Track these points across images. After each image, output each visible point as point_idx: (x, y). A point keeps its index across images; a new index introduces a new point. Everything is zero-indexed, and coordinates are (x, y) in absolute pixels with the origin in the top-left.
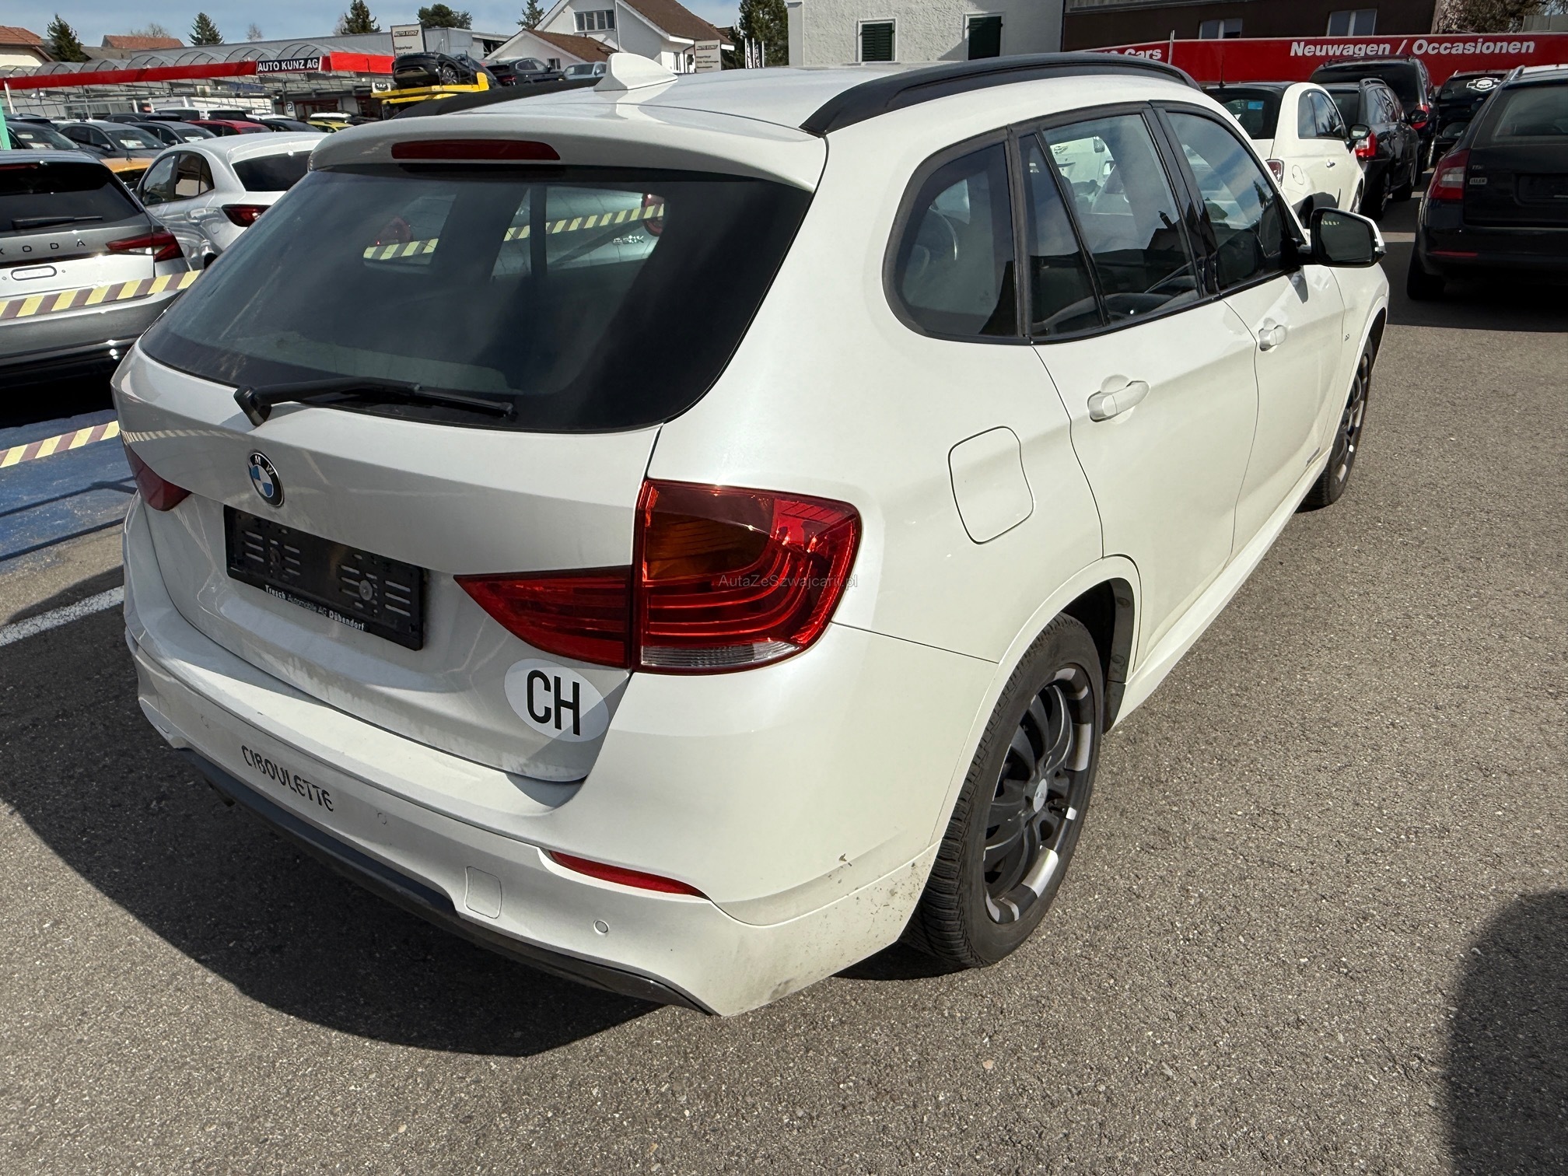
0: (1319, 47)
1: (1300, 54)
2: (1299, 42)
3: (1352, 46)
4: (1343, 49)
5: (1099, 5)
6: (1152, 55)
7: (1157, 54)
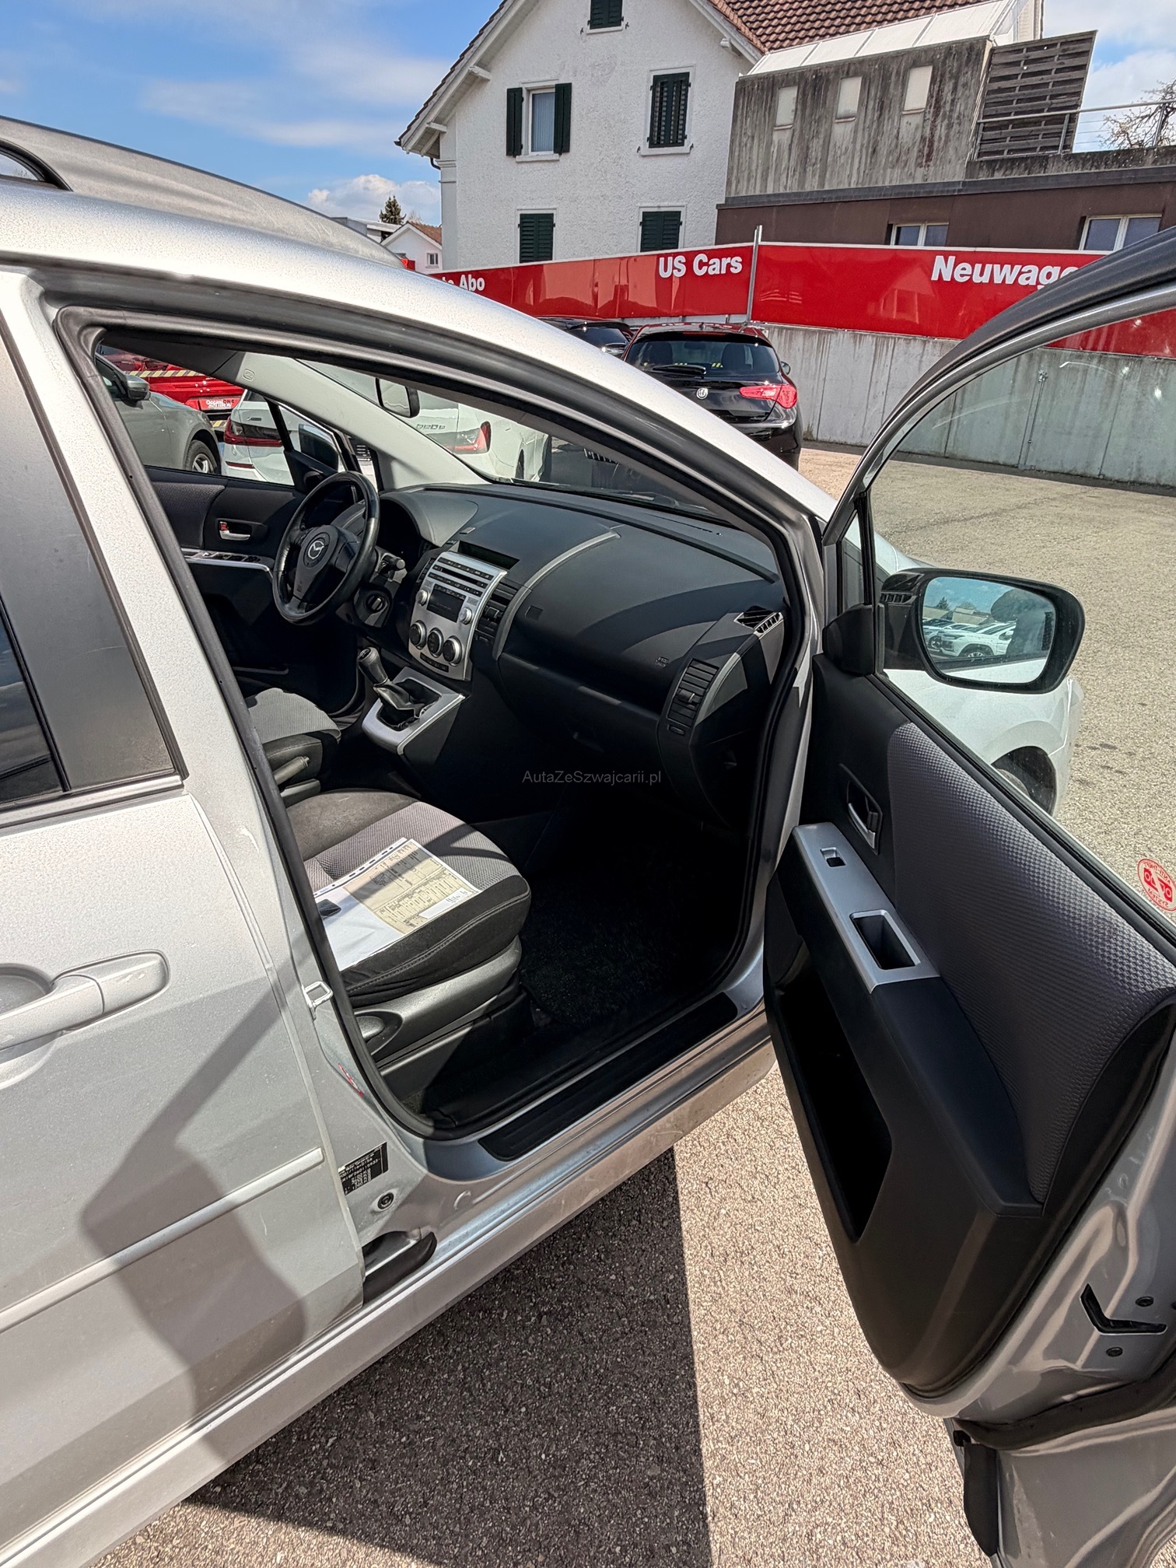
0: (978, 267)
1: (947, 278)
2: (946, 255)
3: (1034, 268)
4: (1021, 273)
5: (758, 193)
6: (729, 266)
7: (737, 265)
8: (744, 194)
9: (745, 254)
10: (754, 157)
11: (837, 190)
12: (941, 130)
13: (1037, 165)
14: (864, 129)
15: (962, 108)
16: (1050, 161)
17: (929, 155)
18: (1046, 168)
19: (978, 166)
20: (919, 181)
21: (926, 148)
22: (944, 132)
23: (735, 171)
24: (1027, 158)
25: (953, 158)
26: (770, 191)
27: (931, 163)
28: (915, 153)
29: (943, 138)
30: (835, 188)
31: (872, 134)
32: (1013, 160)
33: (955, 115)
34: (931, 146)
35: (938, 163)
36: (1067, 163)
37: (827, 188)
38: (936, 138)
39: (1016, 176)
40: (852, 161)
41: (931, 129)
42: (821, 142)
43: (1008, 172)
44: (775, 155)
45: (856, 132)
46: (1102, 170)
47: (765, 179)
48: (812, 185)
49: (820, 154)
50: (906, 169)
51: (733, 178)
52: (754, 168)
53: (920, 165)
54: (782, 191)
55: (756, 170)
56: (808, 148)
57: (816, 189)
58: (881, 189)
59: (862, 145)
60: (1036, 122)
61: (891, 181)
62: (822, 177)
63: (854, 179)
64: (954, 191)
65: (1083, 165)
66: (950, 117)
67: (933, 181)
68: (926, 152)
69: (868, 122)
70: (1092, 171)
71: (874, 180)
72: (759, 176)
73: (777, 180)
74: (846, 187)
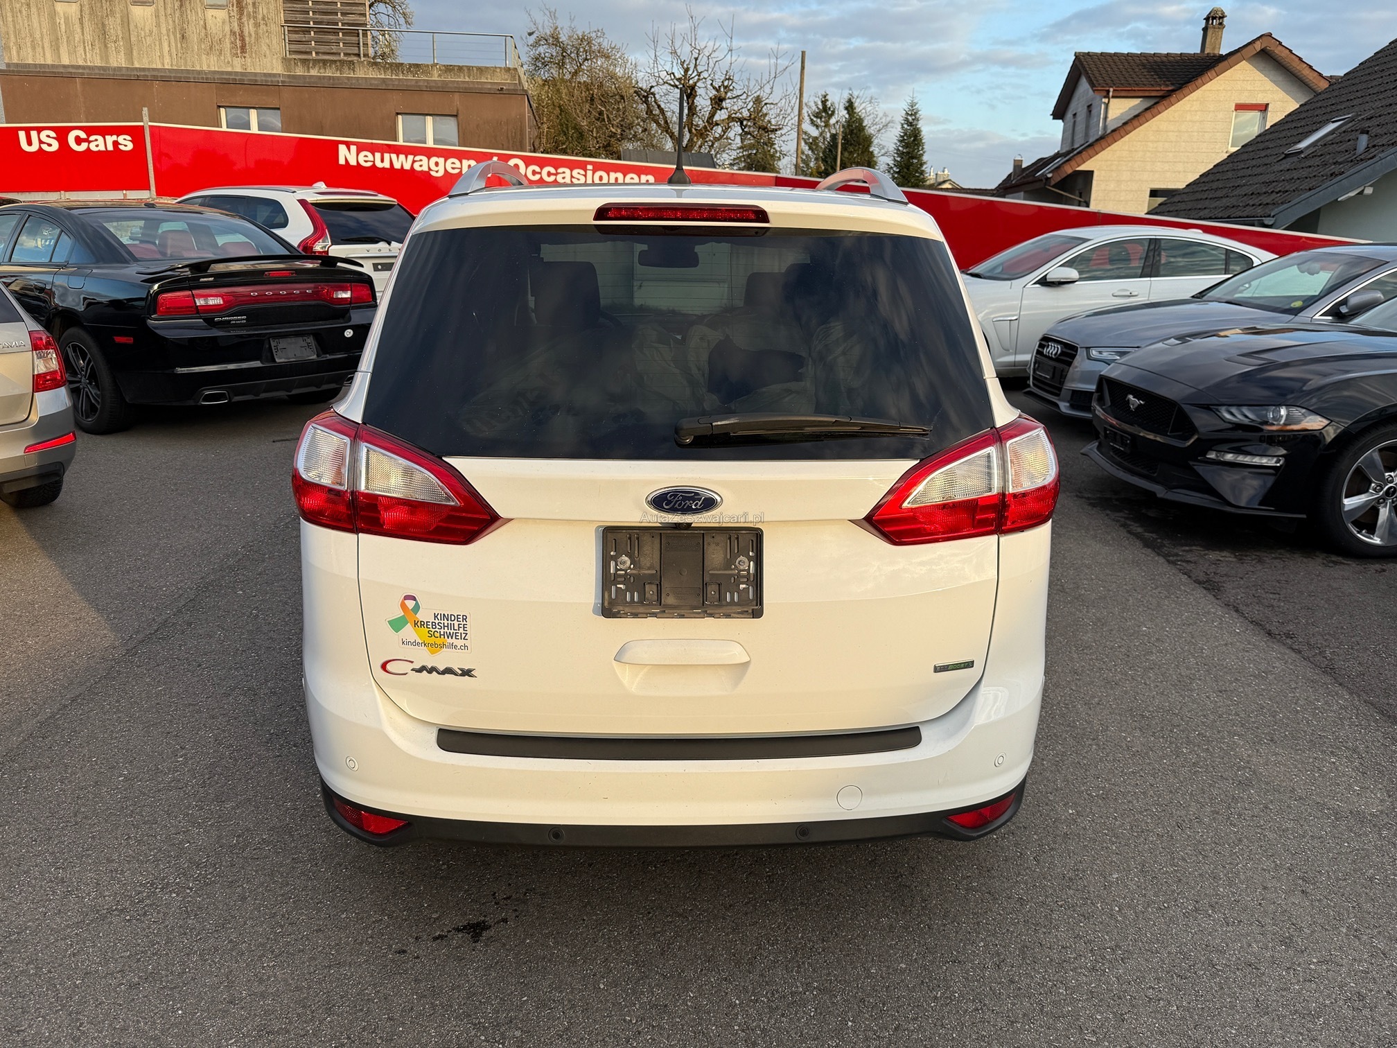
0: (378, 155)
2: (348, 145)
5: (49, 62)
6: (116, 144)
7: (126, 144)
8: (30, 61)
9: (136, 134)
10: (36, 25)
11: (149, 69)
12: (249, 28)
13: (346, 68)
14: (166, 16)
15: (265, 12)
16: (356, 65)
17: (243, 48)
18: (354, 71)
19: (292, 62)
20: (238, 69)
21: (238, 41)
22: (252, 30)
23: (12, 36)
24: (335, 61)
25: (268, 52)
26: (66, 61)
27: (247, 55)
28: (227, 45)
29: (253, 35)
30: (147, 66)
31: (177, 21)
32: (325, 62)
33: (260, 17)
34: (243, 40)
35: (254, 55)
36: (371, 69)
37: (137, 66)
38: (246, 34)
39: (329, 75)
40: (161, 44)
41: (239, 25)
42: (119, 21)
43: (322, 71)
44: (63, 27)
45: (157, 16)
46: (401, 77)
47: (56, 49)
48: (118, 60)
49: (120, 32)
50: (222, 58)
51: (12, 44)
52: (37, 35)
53: (236, 55)
54: (81, 63)
55: (42, 40)
56: (103, 25)
57: (123, 66)
58: (199, 72)
59: (168, 30)
60: (336, 32)
61: (209, 66)
62: (129, 54)
63: (167, 60)
64: (278, 82)
65: (385, 72)
66: (255, 18)
67: (253, 71)
68: (239, 43)
69: (169, 11)
70: (394, 77)
71: (190, 63)
72: (47, 45)
73: (72, 52)
74: (160, 66)
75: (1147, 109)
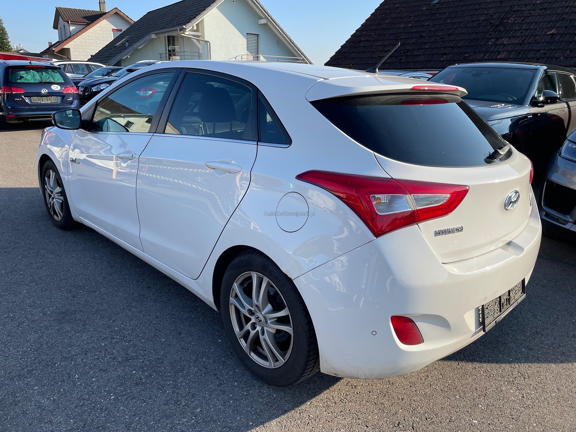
75: (83, 28)
